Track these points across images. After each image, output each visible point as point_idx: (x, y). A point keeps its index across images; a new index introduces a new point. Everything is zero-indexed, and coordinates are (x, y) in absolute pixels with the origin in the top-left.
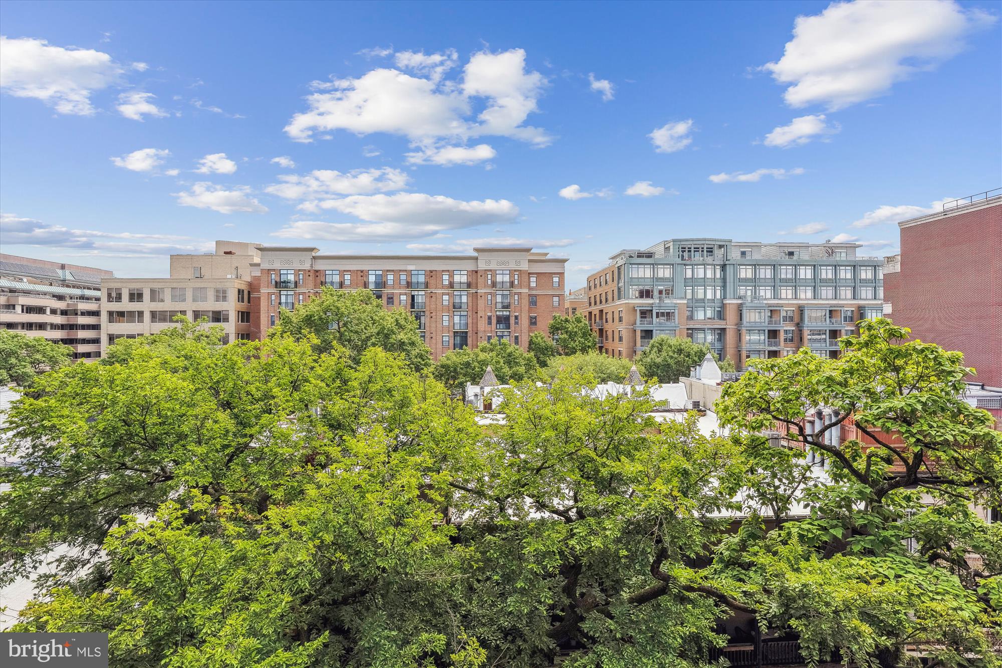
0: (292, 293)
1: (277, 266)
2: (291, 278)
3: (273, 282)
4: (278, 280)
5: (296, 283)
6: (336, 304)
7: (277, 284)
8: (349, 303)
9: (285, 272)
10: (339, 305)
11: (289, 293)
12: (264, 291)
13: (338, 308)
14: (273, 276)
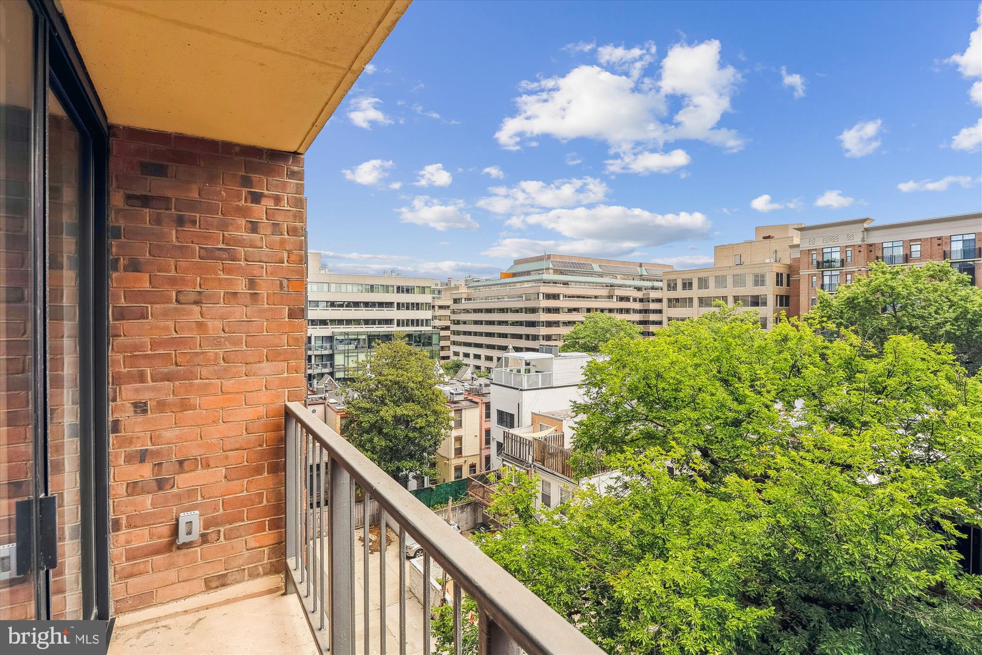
0: (838, 273)
1: (819, 244)
2: (837, 256)
3: (815, 263)
4: (820, 260)
5: (842, 261)
6: (890, 283)
7: (819, 265)
8: (909, 281)
9: (829, 250)
10: (894, 284)
11: (834, 273)
12: (804, 272)
13: (893, 288)
14: (815, 256)
